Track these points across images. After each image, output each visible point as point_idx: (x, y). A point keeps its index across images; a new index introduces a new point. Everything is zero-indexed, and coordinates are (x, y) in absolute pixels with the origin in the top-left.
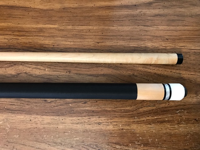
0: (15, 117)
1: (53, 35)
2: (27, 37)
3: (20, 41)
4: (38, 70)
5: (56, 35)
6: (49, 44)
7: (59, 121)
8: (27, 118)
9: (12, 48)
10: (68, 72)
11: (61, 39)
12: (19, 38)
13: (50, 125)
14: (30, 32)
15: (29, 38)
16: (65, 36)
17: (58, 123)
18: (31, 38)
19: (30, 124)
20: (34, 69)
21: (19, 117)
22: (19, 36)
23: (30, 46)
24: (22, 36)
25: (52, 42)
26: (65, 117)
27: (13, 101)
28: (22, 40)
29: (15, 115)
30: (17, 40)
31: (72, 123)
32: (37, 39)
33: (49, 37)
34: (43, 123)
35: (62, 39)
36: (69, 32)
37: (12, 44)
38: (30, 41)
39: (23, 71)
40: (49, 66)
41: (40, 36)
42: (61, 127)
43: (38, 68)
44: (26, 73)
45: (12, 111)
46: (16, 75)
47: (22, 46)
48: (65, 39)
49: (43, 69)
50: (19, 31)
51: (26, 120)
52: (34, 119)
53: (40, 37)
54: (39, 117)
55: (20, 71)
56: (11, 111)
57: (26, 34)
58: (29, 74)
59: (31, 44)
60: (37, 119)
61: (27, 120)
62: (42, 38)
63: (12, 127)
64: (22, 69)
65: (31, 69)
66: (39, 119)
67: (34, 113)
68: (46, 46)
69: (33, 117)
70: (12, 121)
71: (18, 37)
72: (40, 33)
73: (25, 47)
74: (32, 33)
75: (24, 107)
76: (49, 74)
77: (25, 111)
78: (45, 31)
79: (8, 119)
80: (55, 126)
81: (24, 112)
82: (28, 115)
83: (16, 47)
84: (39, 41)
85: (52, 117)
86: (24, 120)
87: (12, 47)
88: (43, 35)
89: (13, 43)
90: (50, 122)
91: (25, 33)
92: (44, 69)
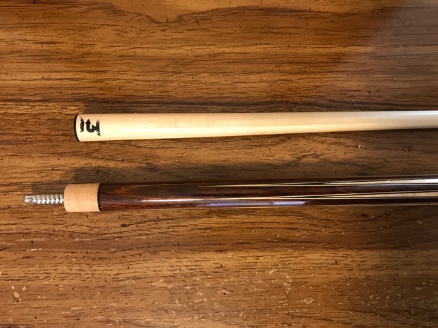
0: (302, 258)
1: (365, 69)
2: (311, 76)
3: (294, 84)
4: (342, 147)
5: (370, 68)
6: (360, 88)
7: (399, 260)
8: (328, 258)
9: (280, 102)
10: (405, 149)
11: (382, 76)
12: (292, 79)
13: (380, 271)
14: (314, 65)
15: (314, 76)
16: (392, 69)
17: (397, 265)
18: (318, 76)
19: (336, 272)
20: (331, 146)
21: (309, 256)
22: (293, 74)
23: (318, 94)
24: (299, 73)
25: (366, 83)
26: (410, 251)
27: (293, 221)
28: (299, 81)
29: (301, 252)
30: (287, 83)
31: (428, 264)
32: (331, 79)
33: (356, 73)
34: (363, 267)
35: (385, 76)
36: (399, 61)
37: (279, 93)
38: (318, 84)
39: (309, 152)
40: (364, 139)
41: (339, 72)
42: (405, 273)
43: (340, 144)
44: (315, 155)
45: (294, 244)
46: (293, 162)
47: (302, 96)
48: (391, 76)
49: (351, 144)
50: (290, 63)
51: (326, 261)
52: (343, 259)
53: (338, 74)
54: (354, 253)
55: (301, 152)
56: (290, 245)
57: (307, 70)
58: (323, 157)
59: (320, 90)
60: (350, 259)
61: (329, 261)
62: (343, 77)
63: (296, 281)
64: (306, 146)
65: (325, 146)
66: (354, 259)
67: (341, 246)
68: (354, 93)
69: (341, 254)
70: (295, 267)
71: (290, 76)
72: (337, 66)
73: (307, 97)
74: (319, 65)
75: (318, 233)
76: (366, 156)
77: (322, 242)
78: (346, 61)
79: (287, 262)
80: (390, 272)
81: (321, 245)
82: (330, 251)
83: (288, 99)
84: (336, 83)
85: (383, 253)
86: (323, 263)
87: (279, 99)
88: (345, 69)
89: (280, 90)
90: (380, 264)
91: (304, 66)
92: (354, 144)
